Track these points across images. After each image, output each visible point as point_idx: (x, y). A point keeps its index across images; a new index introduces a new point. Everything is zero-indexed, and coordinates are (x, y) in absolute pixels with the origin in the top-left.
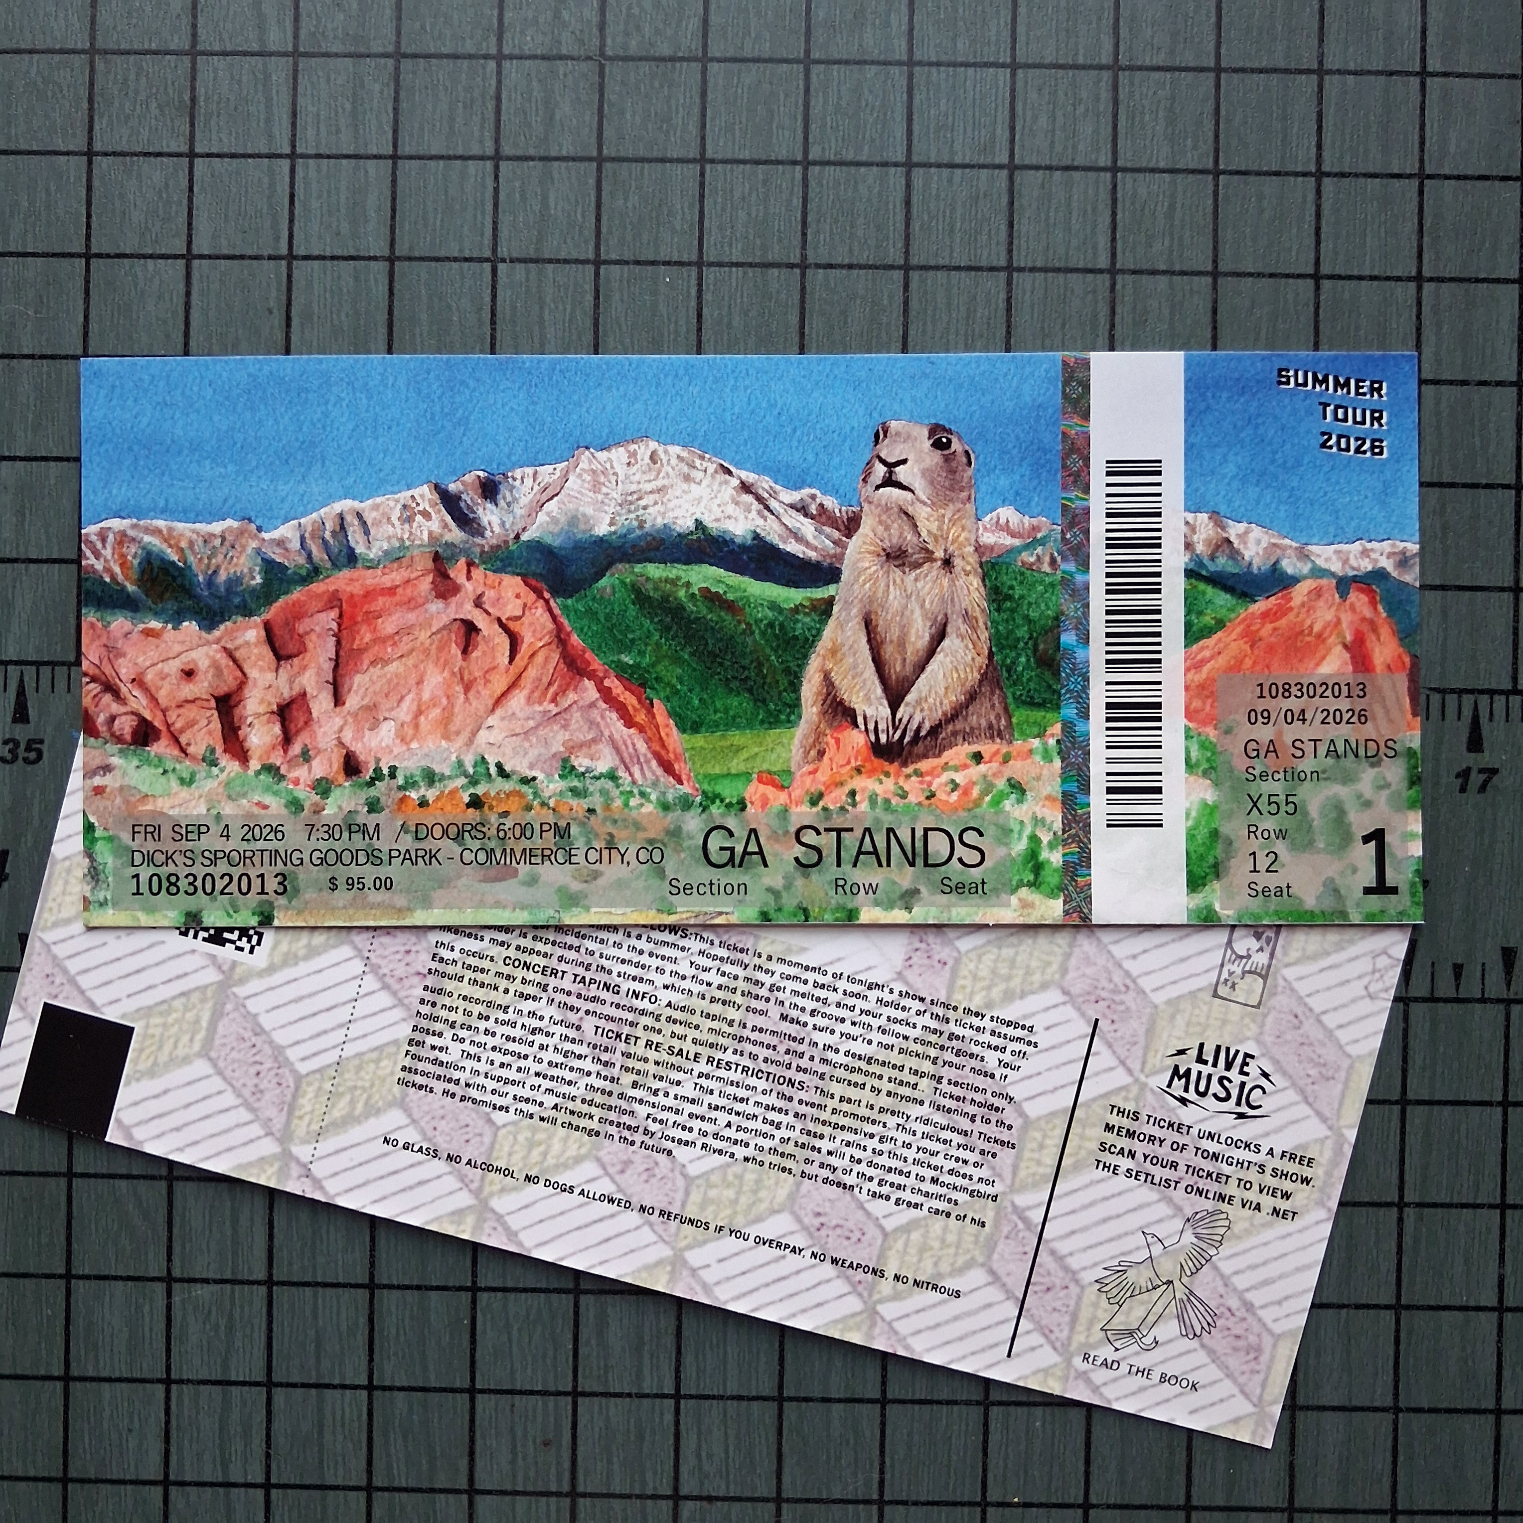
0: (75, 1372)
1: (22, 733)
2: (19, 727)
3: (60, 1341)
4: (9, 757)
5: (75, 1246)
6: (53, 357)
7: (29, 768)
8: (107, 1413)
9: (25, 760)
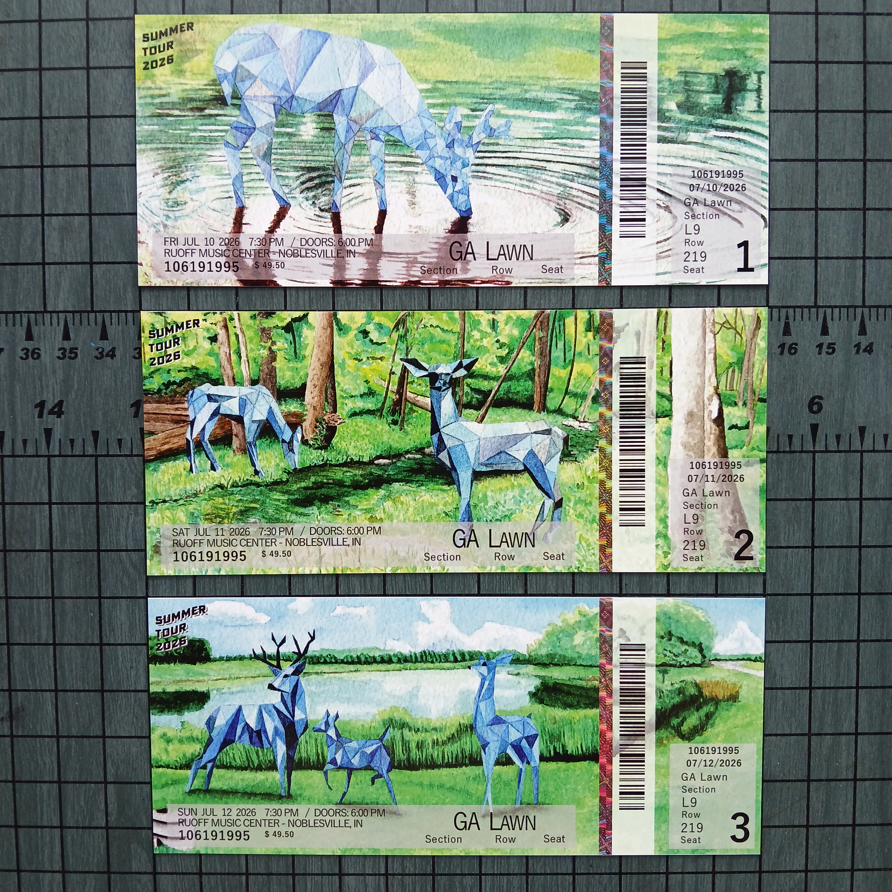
0: (105, 641)
1: (67, 345)
2: (65, 342)
3: (97, 627)
4: (61, 356)
5: (102, 584)
6: (74, 166)
7: (71, 361)
8: (121, 659)
9: (70, 358)
